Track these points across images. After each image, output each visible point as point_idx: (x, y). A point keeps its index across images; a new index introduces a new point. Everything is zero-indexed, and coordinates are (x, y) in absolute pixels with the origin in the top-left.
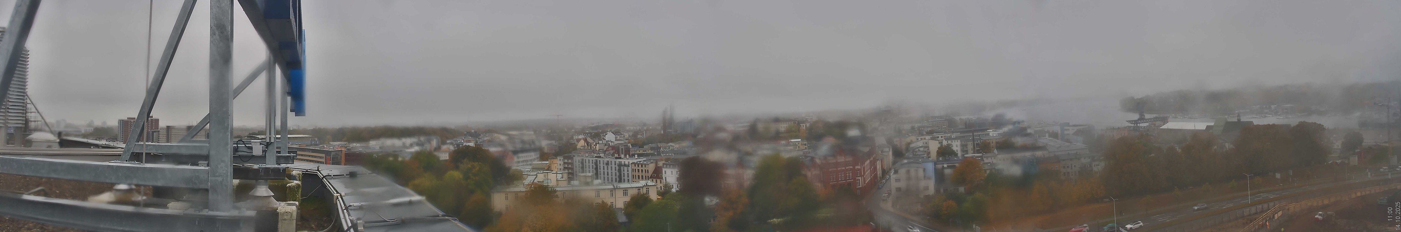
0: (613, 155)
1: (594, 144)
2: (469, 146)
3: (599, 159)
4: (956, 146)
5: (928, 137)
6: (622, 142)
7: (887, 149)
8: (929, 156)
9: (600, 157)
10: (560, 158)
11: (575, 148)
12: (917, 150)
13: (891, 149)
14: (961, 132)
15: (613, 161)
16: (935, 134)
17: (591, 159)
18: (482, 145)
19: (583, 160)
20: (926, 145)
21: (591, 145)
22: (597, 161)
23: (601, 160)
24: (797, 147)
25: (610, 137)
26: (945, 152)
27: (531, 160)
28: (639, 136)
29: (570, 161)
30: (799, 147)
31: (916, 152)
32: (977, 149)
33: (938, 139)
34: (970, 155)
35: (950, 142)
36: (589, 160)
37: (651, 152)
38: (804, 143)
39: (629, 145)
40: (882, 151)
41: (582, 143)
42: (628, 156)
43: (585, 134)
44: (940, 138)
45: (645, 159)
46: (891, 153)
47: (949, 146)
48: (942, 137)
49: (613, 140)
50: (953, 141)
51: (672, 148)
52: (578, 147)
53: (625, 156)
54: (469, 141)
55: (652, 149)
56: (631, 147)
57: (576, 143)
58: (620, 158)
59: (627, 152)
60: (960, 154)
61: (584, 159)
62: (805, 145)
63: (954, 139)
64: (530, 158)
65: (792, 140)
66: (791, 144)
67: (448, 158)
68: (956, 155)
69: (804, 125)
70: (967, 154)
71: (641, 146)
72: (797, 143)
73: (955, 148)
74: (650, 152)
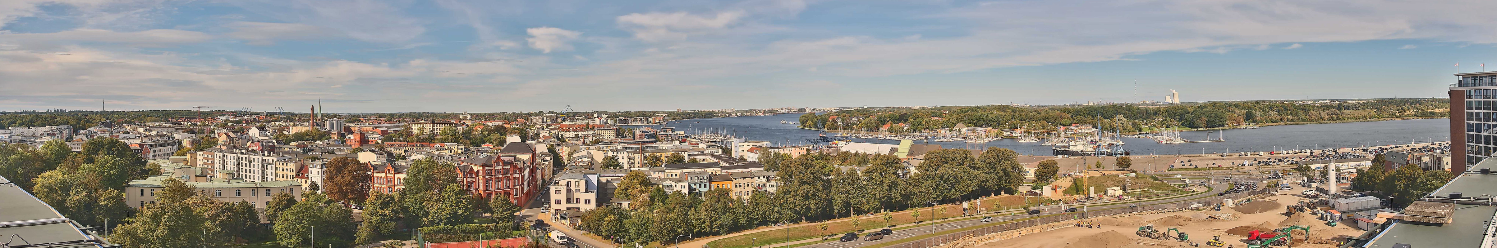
0: (255, 152)
1: (237, 139)
2: (105, 138)
3: (241, 156)
4: (623, 158)
5: (594, 147)
6: (267, 138)
7: (548, 158)
8: (593, 167)
9: (242, 153)
10: (200, 153)
11: (216, 143)
12: (580, 160)
13: (552, 158)
14: (628, 143)
15: (256, 158)
16: (600, 144)
17: (232, 155)
18: (118, 137)
19: (224, 156)
20: (590, 156)
21: (233, 140)
22: (239, 158)
23: (244, 156)
24: (453, 151)
25: (254, 132)
26: (612, 163)
27: (169, 154)
28: (285, 132)
29: (210, 156)
30: (455, 151)
31: (580, 162)
32: (645, 162)
33: (604, 149)
34: (637, 167)
35: (615, 153)
36: (230, 156)
37: (298, 150)
38: (460, 147)
39: (274, 141)
40: (544, 160)
41: (224, 137)
42: (272, 153)
43: (227, 127)
44: (605, 149)
45: (291, 157)
46: (552, 162)
47: (615, 158)
48: (607, 147)
49: (257, 135)
50: (619, 152)
51: (320, 146)
52: (219, 142)
53: (269, 153)
54: (104, 132)
55: (298, 147)
56: (276, 144)
57: (218, 137)
58: (264, 155)
59: (272, 149)
60: (625, 168)
61: (226, 154)
62: (462, 149)
63: (620, 150)
64: (168, 152)
65: (447, 144)
66: (446, 147)
67: (81, 149)
68: (622, 167)
69: (461, 127)
70: (634, 167)
71: (287, 143)
72: (453, 147)
73: (620, 160)
74: (295, 150)
